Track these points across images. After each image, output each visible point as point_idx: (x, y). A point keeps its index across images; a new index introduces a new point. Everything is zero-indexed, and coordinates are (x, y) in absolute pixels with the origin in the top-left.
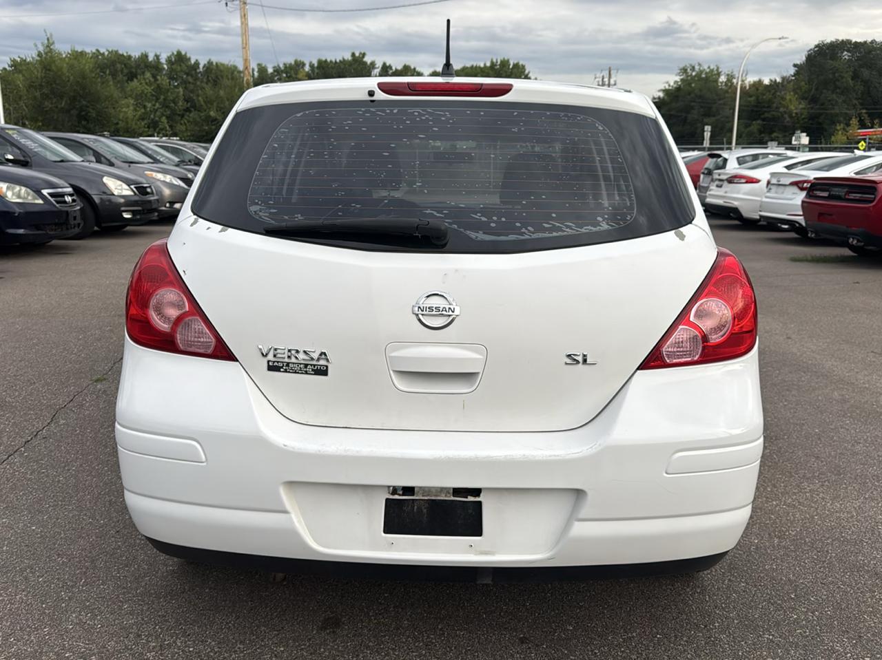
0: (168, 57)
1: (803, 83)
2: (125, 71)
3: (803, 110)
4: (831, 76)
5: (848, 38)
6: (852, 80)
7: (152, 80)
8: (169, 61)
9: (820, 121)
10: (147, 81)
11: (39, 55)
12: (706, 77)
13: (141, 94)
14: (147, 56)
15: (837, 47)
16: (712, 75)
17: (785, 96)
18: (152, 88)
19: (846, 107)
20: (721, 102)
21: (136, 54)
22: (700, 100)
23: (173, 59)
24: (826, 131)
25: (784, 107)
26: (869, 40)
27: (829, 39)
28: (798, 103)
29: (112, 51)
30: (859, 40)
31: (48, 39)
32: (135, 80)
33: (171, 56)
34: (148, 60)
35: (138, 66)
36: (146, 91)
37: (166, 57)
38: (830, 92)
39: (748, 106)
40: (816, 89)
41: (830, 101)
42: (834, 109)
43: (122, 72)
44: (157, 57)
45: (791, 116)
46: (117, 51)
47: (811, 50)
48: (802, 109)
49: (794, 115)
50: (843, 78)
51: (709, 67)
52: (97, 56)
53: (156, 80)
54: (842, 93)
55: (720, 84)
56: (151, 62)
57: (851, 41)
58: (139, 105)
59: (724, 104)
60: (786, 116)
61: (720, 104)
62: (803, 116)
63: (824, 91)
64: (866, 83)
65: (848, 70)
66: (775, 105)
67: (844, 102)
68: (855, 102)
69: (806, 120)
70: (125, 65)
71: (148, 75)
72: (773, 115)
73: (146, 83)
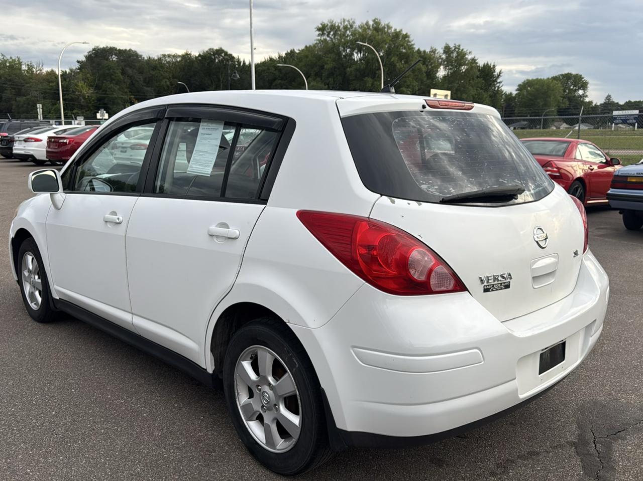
1: (89, 75)
3: (93, 95)
4: (107, 71)
5: (114, 46)
6: (122, 75)
9: (106, 102)
12: (10, 65)
15: (108, 51)
16: (15, 64)
17: (77, 83)
19: (121, 93)
20: (28, 85)
22: (10, 83)
24: (111, 109)
25: (79, 91)
26: (128, 49)
27: (102, 46)
28: (88, 89)
30: (121, 49)
38: (109, 82)
39: (50, 90)
40: (98, 80)
41: (109, 88)
42: (113, 94)
45: (84, 98)
47: (90, 52)
48: (92, 93)
49: (87, 97)
50: (115, 73)
51: (11, 58)
54: (116, 84)
55: (23, 72)
57: (116, 49)
59: (31, 87)
60: (81, 98)
61: (28, 87)
62: (93, 99)
63: (105, 81)
64: (130, 77)
65: (118, 68)
66: (71, 90)
67: (119, 90)
68: (126, 90)
69: (96, 101)
72: (72, 97)
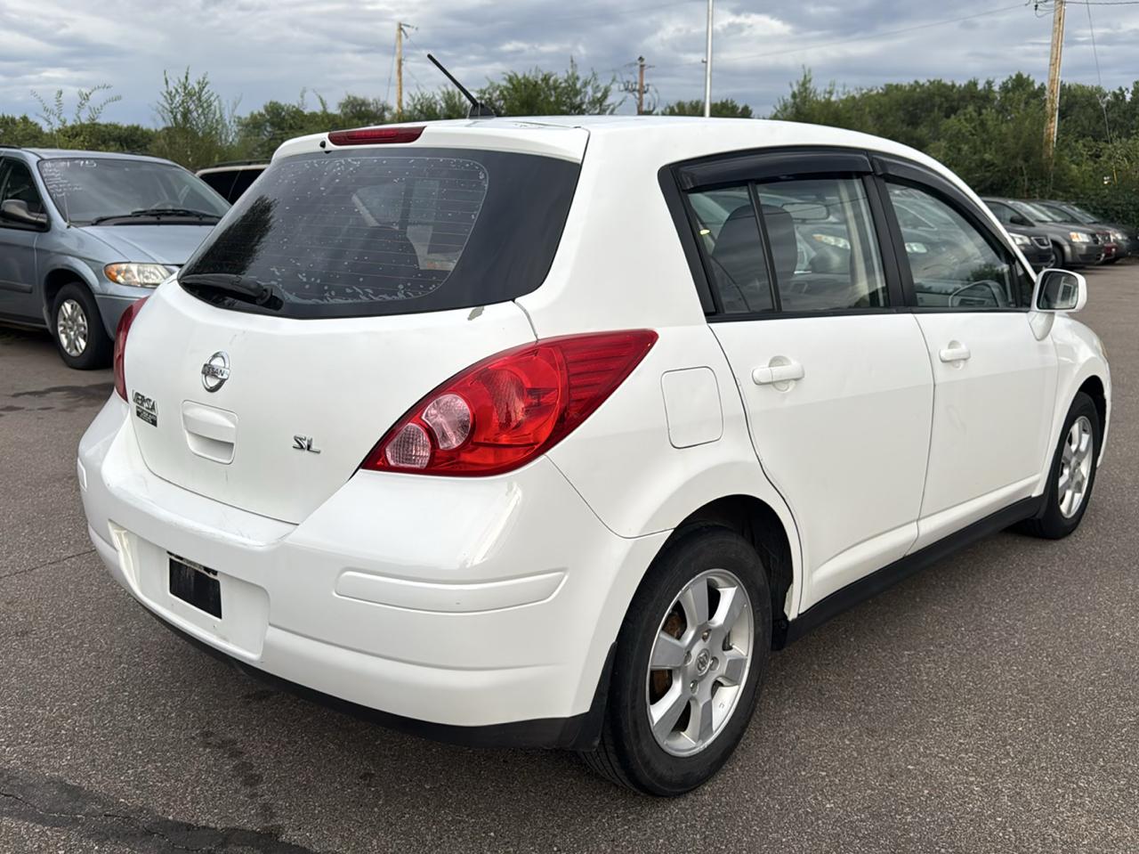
0: (1004, 83)
2: (946, 105)
7: (975, 114)
8: (1004, 88)
10: (968, 116)
11: (794, 96)
13: (957, 133)
14: (975, 84)
18: (973, 125)
21: (961, 82)
23: (1010, 86)
29: (934, 82)
31: (805, 76)
32: (953, 116)
33: (1007, 82)
34: (976, 88)
35: (962, 98)
36: (964, 131)
37: (1001, 83)
43: (940, 107)
44: (989, 83)
46: (941, 80)
52: (915, 89)
53: (980, 114)
56: (980, 91)
58: (952, 148)
70: (946, 97)
71: (971, 108)
73: (966, 120)
